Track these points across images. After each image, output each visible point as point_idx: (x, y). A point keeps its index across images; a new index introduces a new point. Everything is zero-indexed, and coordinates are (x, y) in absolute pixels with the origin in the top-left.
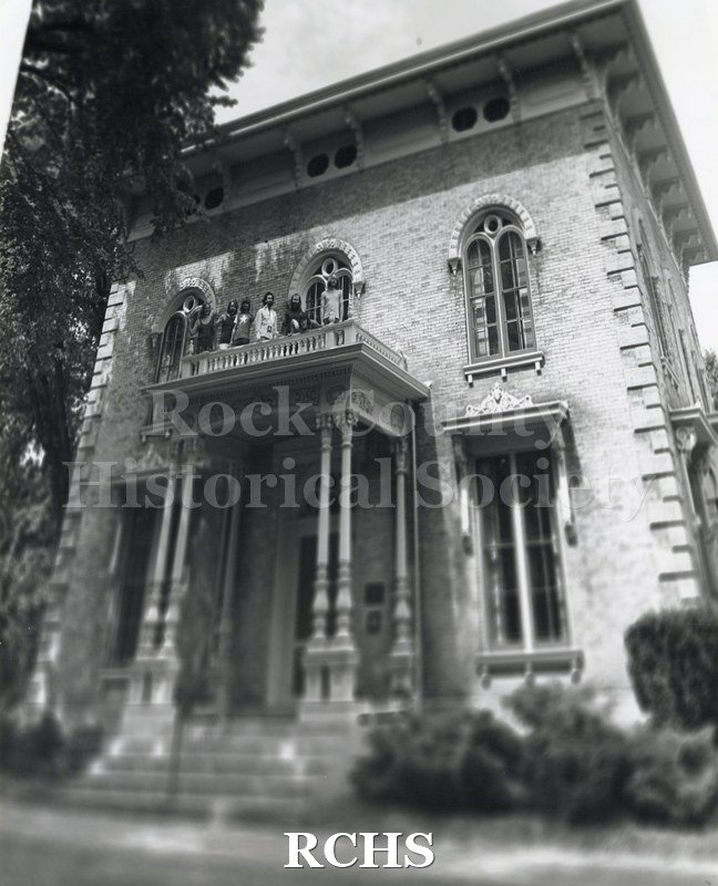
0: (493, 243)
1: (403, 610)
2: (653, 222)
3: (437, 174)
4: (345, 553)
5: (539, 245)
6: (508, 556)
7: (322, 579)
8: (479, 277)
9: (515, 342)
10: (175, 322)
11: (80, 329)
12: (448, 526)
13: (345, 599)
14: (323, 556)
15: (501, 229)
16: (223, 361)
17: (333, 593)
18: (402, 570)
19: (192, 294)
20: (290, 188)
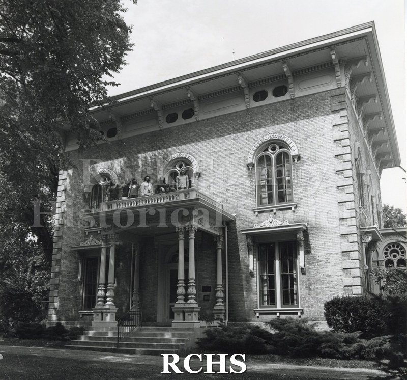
0: (273, 157)
1: (220, 294)
2: (366, 148)
3: (243, 123)
4: (192, 275)
5: (299, 158)
6: (272, 280)
7: (181, 283)
8: (264, 171)
9: (281, 198)
10: (97, 188)
11: (46, 190)
12: (243, 267)
13: (192, 290)
14: (181, 275)
15: (278, 150)
16: (124, 204)
17: (186, 288)
18: (220, 281)
19: (105, 176)
20: (156, 129)
